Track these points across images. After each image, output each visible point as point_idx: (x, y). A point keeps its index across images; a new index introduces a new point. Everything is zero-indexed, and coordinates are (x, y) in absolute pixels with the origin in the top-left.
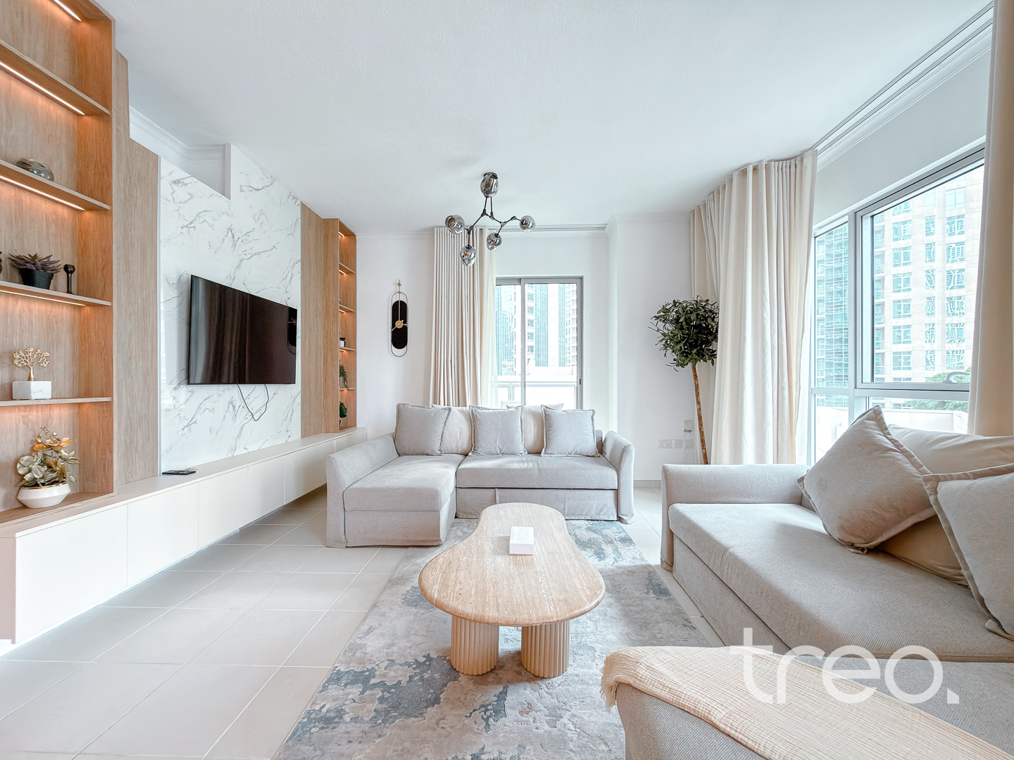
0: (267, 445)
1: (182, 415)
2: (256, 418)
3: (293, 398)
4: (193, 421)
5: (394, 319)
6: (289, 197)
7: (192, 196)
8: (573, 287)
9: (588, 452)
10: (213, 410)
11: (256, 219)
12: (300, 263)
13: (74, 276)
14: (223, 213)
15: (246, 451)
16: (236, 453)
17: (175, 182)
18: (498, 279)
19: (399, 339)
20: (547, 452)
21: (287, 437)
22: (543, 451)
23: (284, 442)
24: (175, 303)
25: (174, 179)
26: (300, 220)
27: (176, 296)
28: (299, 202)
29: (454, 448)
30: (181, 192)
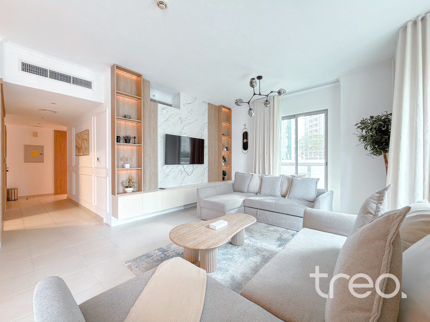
0: (193, 183)
1: (165, 173)
2: (189, 174)
3: (204, 169)
4: (168, 175)
5: (244, 139)
6: (202, 102)
7: (167, 111)
8: (323, 115)
9: (309, 199)
10: (174, 172)
11: (190, 113)
12: (207, 124)
13: (136, 139)
14: (177, 114)
15: (186, 185)
16: (182, 185)
17: (162, 109)
18: (282, 117)
19: (245, 146)
20: (289, 197)
21: (202, 182)
22: (287, 196)
23: (200, 183)
24: (163, 142)
25: (162, 108)
26: (207, 109)
27: (163, 140)
28: (207, 103)
29: (253, 191)
30: (164, 111)
